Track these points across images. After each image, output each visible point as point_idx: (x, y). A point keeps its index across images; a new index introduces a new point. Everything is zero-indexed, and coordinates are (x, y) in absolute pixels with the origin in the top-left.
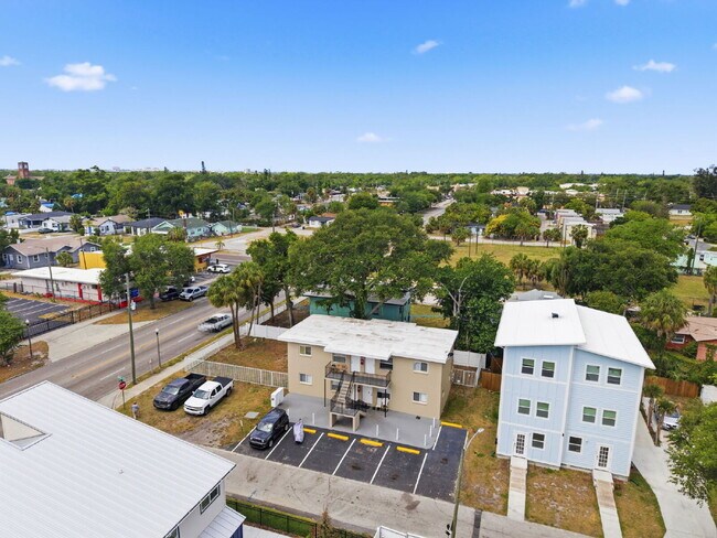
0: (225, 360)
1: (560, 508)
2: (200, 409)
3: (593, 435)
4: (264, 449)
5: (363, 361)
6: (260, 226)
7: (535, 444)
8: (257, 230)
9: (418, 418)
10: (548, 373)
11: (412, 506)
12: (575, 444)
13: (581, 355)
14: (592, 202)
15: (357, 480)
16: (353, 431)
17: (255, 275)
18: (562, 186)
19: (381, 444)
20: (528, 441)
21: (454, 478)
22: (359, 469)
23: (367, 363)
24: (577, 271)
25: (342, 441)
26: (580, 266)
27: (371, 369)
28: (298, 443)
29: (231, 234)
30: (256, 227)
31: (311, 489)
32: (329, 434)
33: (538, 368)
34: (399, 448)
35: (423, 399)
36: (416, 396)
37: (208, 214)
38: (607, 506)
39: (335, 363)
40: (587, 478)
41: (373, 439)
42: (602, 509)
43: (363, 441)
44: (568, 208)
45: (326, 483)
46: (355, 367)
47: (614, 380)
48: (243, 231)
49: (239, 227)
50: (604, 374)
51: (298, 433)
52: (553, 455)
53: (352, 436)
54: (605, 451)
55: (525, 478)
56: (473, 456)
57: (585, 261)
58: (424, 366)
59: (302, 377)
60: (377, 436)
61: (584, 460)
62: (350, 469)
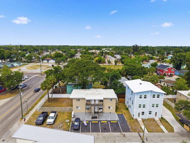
0: (47, 106)
1: (153, 128)
2: (52, 122)
3: (154, 110)
4: (78, 130)
5: (95, 100)
6: (28, 63)
7: (142, 114)
8: (27, 64)
9: (110, 113)
10: (145, 98)
11: (124, 136)
12: (150, 113)
13: (152, 92)
14: (113, 53)
15: (107, 132)
16: (98, 120)
17: (54, 80)
18: (103, 49)
19: (107, 122)
20: (141, 114)
21: (128, 126)
22: (106, 129)
23: (96, 101)
24: (129, 72)
25: (96, 123)
26: (129, 71)
27: (97, 103)
28: (86, 126)
29: (20, 66)
30: (27, 63)
31: (98, 138)
32: (92, 122)
33: (143, 97)
34: (111, 122)
35: (111, 108)
36: (109, 108)
37: (9, 60)
38: (161, 125)
39: (87, 102)
40: (153, 120)
41: (104, 121)
42: (160, 126)
43: (102, 122)
44: (109, 55)
45: (100, 135)
46: (93, 103)
47: (158, 97)
48: (23, 65)
49: (22, 64)
50: (156, 96)
51: (85, 123)
52: (147, 116)
53: (98, 121)
54: (156, 113)
55: (142, 123)
56: (128, 120)
57: (130, 69)
58: (111, 99)
59: (77, 107)
60: (104, 120)
61: (152, 116)
62: (104, 130)
